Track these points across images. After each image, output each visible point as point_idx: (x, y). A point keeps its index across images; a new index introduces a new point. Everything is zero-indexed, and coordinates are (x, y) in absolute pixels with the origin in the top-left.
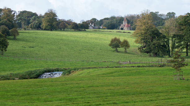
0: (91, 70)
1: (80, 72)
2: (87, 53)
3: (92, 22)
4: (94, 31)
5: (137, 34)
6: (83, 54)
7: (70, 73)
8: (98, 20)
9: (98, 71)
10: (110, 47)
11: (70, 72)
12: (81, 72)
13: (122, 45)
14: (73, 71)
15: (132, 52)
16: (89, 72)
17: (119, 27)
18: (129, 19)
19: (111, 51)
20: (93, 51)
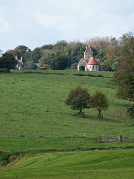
0: (51, 155)
1: (28, 159)
2: (23, 119)
3: (18, 53)
4: (27, 72)
5: (122, 78)
6: (14, 121)
7: (8, 162)
8: (30, 50)
9: (67, 157)
10: (69, 107)
11: (7, 160)
12: (32, 159)
13: (93, 102)
14: (15, 158)
15: (113, 117)
16: (49, 160)
17: (74, 64)
18: (95, 47)
19: (70, 114)
20: (33, 116)
